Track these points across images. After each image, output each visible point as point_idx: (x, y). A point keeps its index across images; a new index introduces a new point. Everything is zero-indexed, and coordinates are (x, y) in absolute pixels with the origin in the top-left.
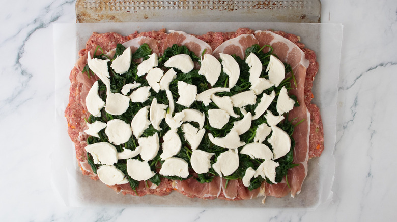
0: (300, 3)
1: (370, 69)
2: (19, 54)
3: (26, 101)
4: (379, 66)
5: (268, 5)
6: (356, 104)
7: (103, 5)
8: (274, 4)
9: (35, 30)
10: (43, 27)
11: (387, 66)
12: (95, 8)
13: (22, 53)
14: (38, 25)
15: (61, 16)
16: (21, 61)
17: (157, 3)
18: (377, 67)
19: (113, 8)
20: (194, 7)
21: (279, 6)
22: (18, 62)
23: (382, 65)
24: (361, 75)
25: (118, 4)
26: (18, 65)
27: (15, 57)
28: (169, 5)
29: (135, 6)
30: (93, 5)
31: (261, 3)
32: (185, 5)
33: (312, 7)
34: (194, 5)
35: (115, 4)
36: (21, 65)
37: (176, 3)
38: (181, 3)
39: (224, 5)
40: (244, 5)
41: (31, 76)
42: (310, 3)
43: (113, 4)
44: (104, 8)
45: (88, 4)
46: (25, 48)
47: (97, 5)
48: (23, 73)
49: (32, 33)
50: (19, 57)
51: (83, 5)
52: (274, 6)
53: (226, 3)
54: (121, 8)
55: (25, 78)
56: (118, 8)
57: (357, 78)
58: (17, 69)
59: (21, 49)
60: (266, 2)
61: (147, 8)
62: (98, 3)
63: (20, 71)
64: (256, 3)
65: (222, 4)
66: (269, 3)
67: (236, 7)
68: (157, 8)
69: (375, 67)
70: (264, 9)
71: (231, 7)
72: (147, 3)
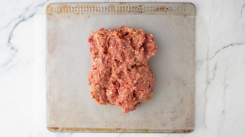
0: (183, 8)
1: (225, 47)
2: (10, 37)
3: (14, 66)
4: (230, 46)
5: (163, 9)
6: (215, 69)
7: (63, 9)
8: (167, 9)
9: (20, 22)
10: (24, 21)
11: (235, 45)
12: (57, 11)
13: (11, 37)
14: (21, 19)
15: (36, 14)
16: (11, 41)
17: (96, 8)
18: (229, 46)
19: (69, 11)
20: (118, 11)
21: (170, 10)
22: (9, 42)
23: (232, 45)
24: (219, 51)
25: (72, 9)
26: (9, 43)
27: (8, 39)
28: (103, 9)
29: (82, 10)
30: (57, 9)
31: (159, 8)
32: (113, 9)
33: (190, 11)
34: (118, 9)
35: (70, 9)
36: (11, 44)
37: (107, 8)
38: (110, 8)
39: (136, 9)
40: (149, 9)
41: (17, 50)
42: (189, 8)
43: (69, 9)
44: (63, 11)
45: (54, 8)
46: (14, 33)
47: (59, 10)
48: (12, 48)
49: (18, 24)
50: (10, 39)
51: (51, 9)
52: (167, 10)
53: (138, 8)
54: (73, 11)
55: (13, 51)
56: (72, 11)
57: (217, 53)
58: (8, 46)
59: (11, 34)
60: (162, 8)
61: (90, 11)
62: (60, 8)
63: (10, 47)
64: (156, 8)
65: (135, 9)
66: (164, 8)
67: (144, 11)
68: (96, 11)
69: (227, 46)
70: (161, 12)
71: (141, 11)
72: (90, 8)
